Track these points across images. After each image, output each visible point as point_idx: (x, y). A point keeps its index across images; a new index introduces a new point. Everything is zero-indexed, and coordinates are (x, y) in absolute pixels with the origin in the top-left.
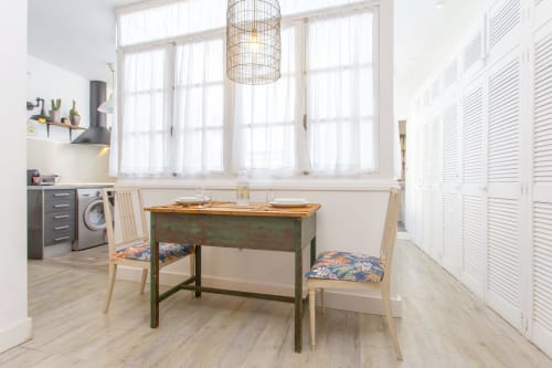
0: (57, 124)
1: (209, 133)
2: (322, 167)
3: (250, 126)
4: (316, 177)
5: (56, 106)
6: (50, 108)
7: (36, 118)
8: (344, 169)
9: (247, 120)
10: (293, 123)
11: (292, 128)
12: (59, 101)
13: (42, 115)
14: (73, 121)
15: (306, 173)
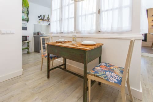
0: (45, 21)
1: (70, 20)
2: (106, 29)
3: (81, 16)
4: (104, 33)
5: (44, 16)
6: (43, 17)
7: (40, 19)
8: (115, 29)
9: (80, 14)
10: (95, 13)
11: (95, 15)
12: (45, 15)
13: (41, 19)
14: (48, 20)
15: (99, 32)
